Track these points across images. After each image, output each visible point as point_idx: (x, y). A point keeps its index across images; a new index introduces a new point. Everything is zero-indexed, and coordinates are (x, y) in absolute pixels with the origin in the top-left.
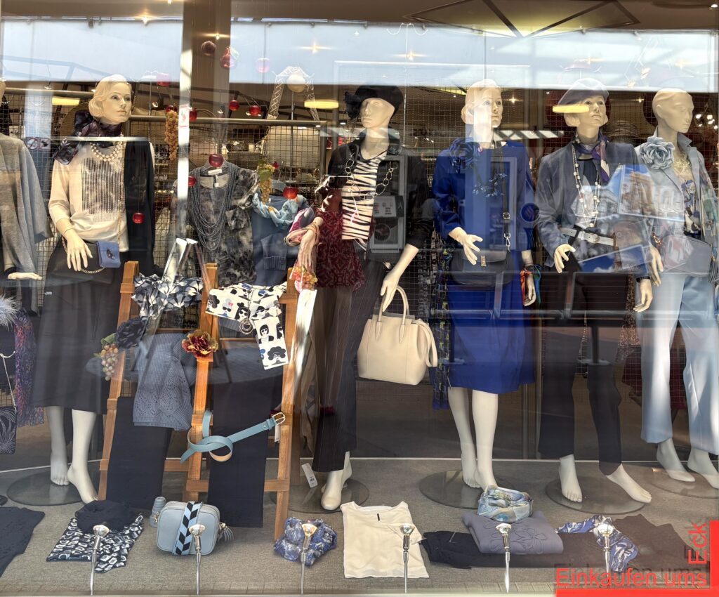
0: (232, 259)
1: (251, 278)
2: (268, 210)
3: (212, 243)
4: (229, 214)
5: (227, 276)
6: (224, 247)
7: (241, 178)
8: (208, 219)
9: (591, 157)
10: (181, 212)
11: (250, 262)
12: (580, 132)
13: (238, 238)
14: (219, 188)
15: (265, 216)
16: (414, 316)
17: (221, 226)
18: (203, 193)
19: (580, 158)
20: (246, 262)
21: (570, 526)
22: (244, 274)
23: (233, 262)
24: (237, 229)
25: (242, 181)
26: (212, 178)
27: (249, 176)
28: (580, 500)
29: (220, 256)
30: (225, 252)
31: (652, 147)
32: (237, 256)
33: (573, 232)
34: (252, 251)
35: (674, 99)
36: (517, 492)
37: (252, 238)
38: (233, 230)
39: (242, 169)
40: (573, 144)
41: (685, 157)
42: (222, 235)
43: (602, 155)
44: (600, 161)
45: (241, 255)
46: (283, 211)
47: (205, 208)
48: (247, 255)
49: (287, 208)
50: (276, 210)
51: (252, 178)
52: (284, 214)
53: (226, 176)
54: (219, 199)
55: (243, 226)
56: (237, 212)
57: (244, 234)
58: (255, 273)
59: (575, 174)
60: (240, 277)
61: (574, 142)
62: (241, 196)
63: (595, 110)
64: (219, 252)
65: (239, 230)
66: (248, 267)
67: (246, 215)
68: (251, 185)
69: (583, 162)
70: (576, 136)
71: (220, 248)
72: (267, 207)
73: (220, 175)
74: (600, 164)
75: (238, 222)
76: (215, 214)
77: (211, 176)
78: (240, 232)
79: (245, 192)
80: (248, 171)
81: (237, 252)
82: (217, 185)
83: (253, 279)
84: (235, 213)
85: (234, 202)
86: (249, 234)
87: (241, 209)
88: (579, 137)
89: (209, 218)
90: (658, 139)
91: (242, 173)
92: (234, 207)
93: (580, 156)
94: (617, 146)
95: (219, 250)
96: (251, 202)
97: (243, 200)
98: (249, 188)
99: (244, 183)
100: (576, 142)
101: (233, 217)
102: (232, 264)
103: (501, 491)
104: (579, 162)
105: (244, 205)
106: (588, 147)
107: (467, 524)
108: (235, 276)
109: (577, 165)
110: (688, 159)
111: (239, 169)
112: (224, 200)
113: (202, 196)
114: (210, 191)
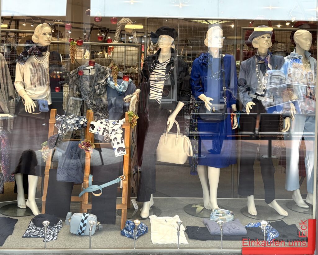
0: (98, 108)
1: (107, 116)
2: (115, 85)
3: (89, 101)
4: (96, 87)
5: (96, 116)
6: (94, 102)
7: (102, 70)
8: (86, 89)
9: (264, 62)
10: (74, 86)
11: (106, 109)
12: (259, 50)
13: (101, 98)
14: (91, 75)
15: (113, 88)
16: (182, 134)
17: (93, 93)
18: (84, 78)
19: (259, 62)
20: (104, 109)
21: (251, 225)
22: (103, 115)
23: (98, 109)
24: (100, 94)
25: (102, 72)
26: (88, 70)
27: (106, 69)
28: (256, 215)
29: (92, 106)
30: (95, 104)
31: (292, 57)
32: (100, 106)
33: (254, 96)
34: (107, 104)
35: (303, 35)
36: (227, 210)
37: (107, 98)
38: (98, 95)
39: (102, 66)
40: (256, 56)
41: (308, 61)
42: (93, 97)
43: (269, 61)
44: (268, 63)
45: (102, 106)
46: (121, 86)
47: (85, 84)
48: (105, 106)
49: (123, 85)
50: (118, 85)
51: (107, 71)
52: (122, 87)
53: (95, 69)
54: (91, 80)
55: (103, 93)
56: (100, 86)
57: (103, 96)
58: (109, 114)
59: (256, 70)
60: (102, 116)
61: (256, 55)
62: (102, 79)
63: (266, 40)
64: (92, 105)
65: (101, 94)
66: (105, 111)
67: (104, 88)
68: (107, 74)
69: (260, 64)
70: (257, 52)
71: (92, 103)
72: (114, 84)
73: (92, 69)
74: (268, 65)
75: (101, 91)
76: (90, 87)
77: (88, 69)
78: (101, 95)
79: (104, 77)
80: (105, 67)
81: (100, 104)
82: (91, 74)
83: (107, 117)
84: (99, 87)
85: (99, 82)
86: (106, 96)
87: (102, 85)
88: (258, 53)
90: (296, 53)
91: (102, 68)
92: (98, 84)
93: (259, 61)
94: (276, 57)
95: (92, 104)
96: (107, 82)
97: (103, 81)
98: (106, 75)
99: (103, 73)
100: (257, 55)
101: (98, 89)
102: (98, 110)
103: (220, 210)
104: (259, 64)
105: (103, 83)
106: (262, 58)
107: (205, 223)
108: (100, 115)
109: (257, 66)
110: (309, 63)
111: (101, 66)
112: (94, 81)
113: (84, 79)
114: (87, 76)
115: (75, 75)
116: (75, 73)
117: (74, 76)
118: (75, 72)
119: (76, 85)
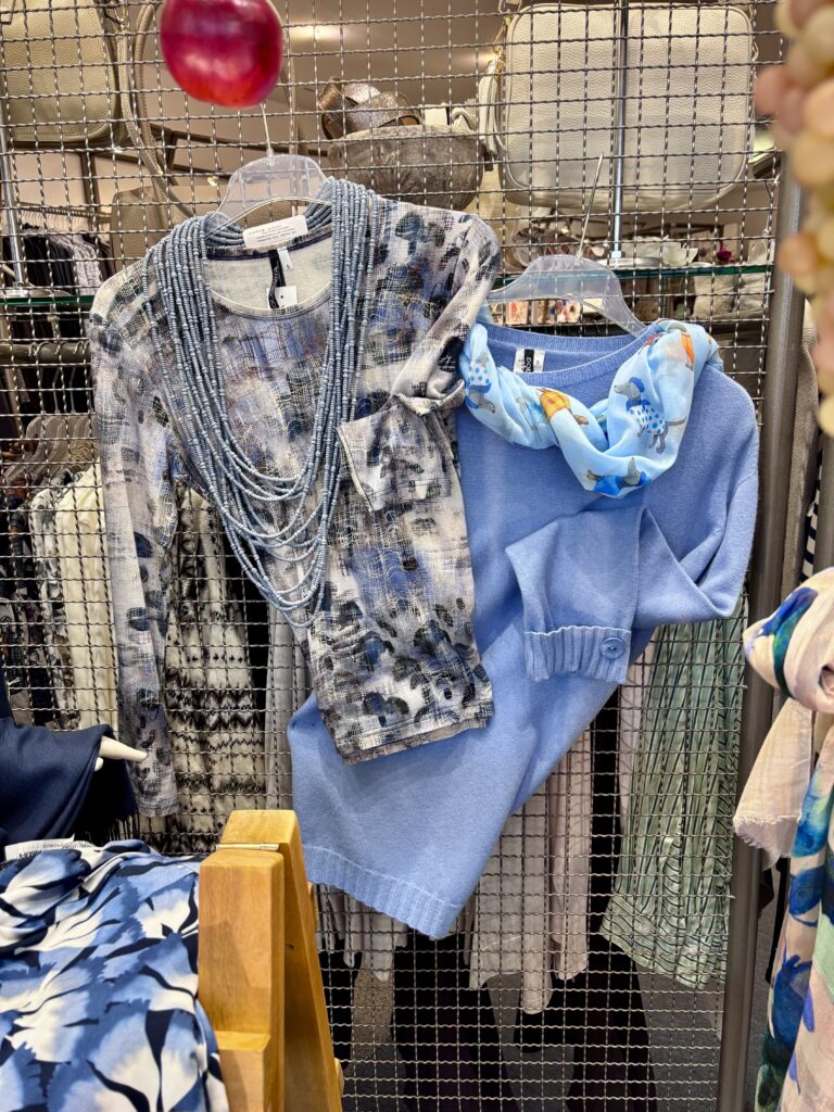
0: (385, 636)
3: (292, 566)
4: (356, 435)
5: (367, 711)
6: (345, 586)
8: (261, 459)
10: (145, 433)
11: (462, 651)
13: (405, 544)
14: (300, 313)
15: (526, 441)
17: (323, 493)
18: (228, 341)
20: (442, 647)
23: (388, 645)
24: (397, 508)
26: (266, 262)
27: (440, 240)
29: (330, 622)
30: (351, 605)
32: (403, 624)
34: (469, 601)
37: (468, 540)
38: (379, 514)
42: (332, 531)
45: (423, 618)
46: (613, 406)
47: (245, 410)
48: (449, 621)
54: (302, 364)
55: (421, 493)
56: (393, 425)
57: (427, 524)
64: (326, 606)
65: (407, 507)
66: (455, 667)
67: (434, 437)
71: (328, 589)
72: (534, 392)
73: (298, 244)
75: (399, 470)
76: (292, 438)
78: (410, 517)
79: (422, 322)
81: (404, 605)
82: (289, 297)
84: (380, 431)
85: (374, 379)
86: (450, 518)
87: (407, 411)
89: (270, 456)
92: (372, 403)
95: (322, 598)
96: (458, 375)
97: (420, 364)
101: (374, 452)
102: (385, 656)
105: (421, 392)
108: (402, 706)
112: (327, 368)
113: (225, 350)
114: (260, 327)
115: (138, 317)
116: (137, 303)
117: (132, 329)
118: (139, 290)
119: (164, 421)
